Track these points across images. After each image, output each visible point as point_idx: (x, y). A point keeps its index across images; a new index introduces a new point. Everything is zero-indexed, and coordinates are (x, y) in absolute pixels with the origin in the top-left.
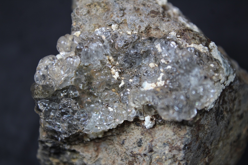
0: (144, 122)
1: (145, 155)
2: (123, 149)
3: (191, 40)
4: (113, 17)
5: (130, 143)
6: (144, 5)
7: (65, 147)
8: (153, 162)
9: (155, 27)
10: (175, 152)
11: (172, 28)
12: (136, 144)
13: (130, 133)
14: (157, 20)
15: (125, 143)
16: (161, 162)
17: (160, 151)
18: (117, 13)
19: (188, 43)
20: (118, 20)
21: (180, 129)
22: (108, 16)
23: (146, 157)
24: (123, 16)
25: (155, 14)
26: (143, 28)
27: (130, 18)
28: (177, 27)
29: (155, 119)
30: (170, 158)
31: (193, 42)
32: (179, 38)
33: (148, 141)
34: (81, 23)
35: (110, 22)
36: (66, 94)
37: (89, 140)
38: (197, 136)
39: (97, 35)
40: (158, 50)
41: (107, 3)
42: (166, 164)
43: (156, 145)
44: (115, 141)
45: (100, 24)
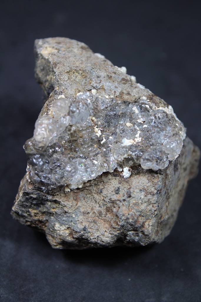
0: (123, 172)
1: (124, 200)
2: (100, 197)
3: (159, 104)
4: (92, 83)
5: (108, 192)
6: (115, 73)
7: (48, 197)
8: (130, 206)
9: (127, 93)
10: (149, 196)
11: (142, 93)
12: (114, 192)
13: (108, 183)
14: (127, 86)
15: (103, 192)
16: (138, 206)
17: (137, 196)
18: (95, 80)
19: (156, 106)
20: (97, 86)
21: (153, 177)
22: (86, 82)
23: (125, 202)
24: (100, 82)
25: (126, 81)
26: (118, 93)
27: (107, 84)
28: (146, 92)
29: (131, 170)
30: (146, 202)
31: (161, 106)
32: (149, 102)
33: (125, 189)
34: (64, 88)
35: (89, 87)
36: (53, 150)
37: (69, 190)
38: (165, 183)
39: (83, 98)
40: (135, 111)
41: (84, 71)
42: (142, 206)
43: (134, 191)
44: (92, 191)
45: (79, 89)
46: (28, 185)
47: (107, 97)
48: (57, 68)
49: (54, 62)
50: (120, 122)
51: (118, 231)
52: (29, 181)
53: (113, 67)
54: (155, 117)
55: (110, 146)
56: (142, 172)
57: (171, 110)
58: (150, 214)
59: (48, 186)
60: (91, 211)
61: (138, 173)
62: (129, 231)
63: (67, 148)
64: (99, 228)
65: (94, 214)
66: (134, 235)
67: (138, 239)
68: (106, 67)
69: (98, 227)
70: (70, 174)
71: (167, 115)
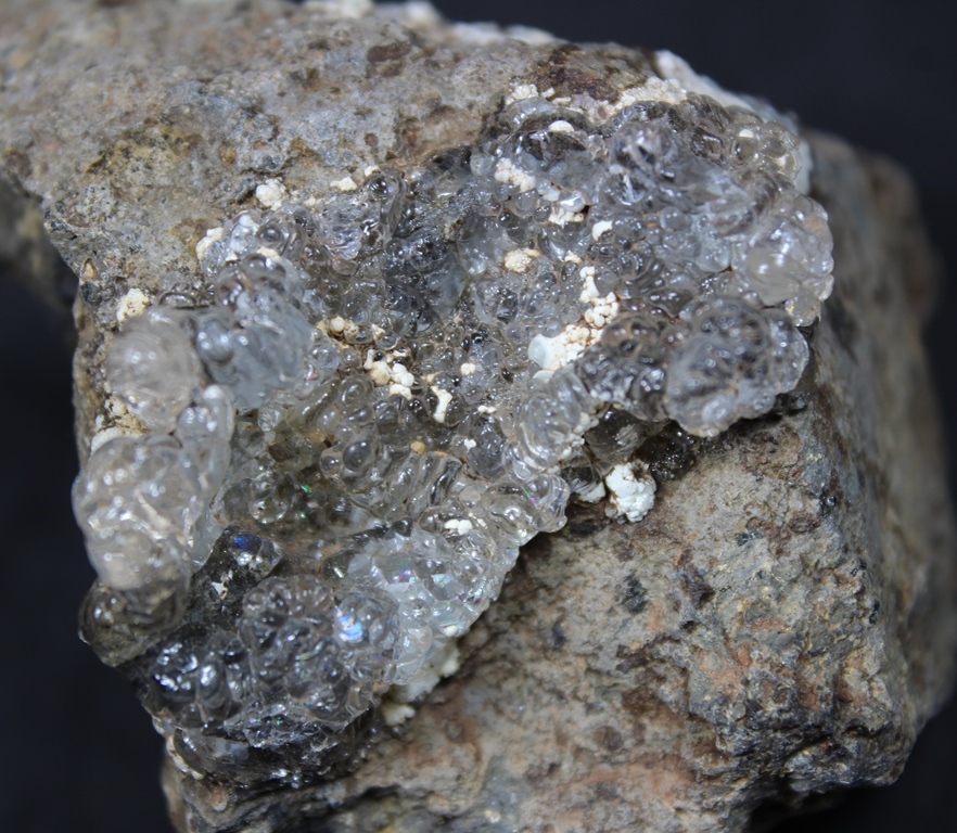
0: (612, 500)
1: (689, 626)
2: (568, 664)
3: (609, 82)
4: (240, 157)
5: (592, 622)
6: (322, 45)
7: (325, 799)
8: (732, 635)
9: (427, 111)
10: (798, 545)
11: (501, 73)
12: (619, 610)
13: (570, 583)
14: (414, 76)
15: (567, 635)
16: (769, 616)
17: (740, 574)
18: (245, 134)
19: (602, 99)
20: (268, 160)
21: (769, 446)
22: (208, 164)
23: (695, 633)
24: (276, 131)
25: (393, 58)
26: (386, 135)
27: (312, 124)
28: (515, 60)
29: (646, 467)
30: (794, 581)
31: (621, 86)
32: (559, 100)
33: (665, 570)
34: (117, 252)
35: (239, 184)
36: (230, 575)
37: (408, 712)
38: (837, 437)
39: (234, 258)
40: (516, 183)
41: (170, 120)
42: (789, 610)
43: (713, 562)
44: (516, 654)
45: (195, 217)
46: (203, 796)
47: (347, 183)
48: (36, 168)
49: (8, 148)
50: (472, 270)
51: (734, 781)
52: (196, 775)
53: (298, 18)
54: (623, 159)
55: (485, 413)
56: (701, 449)
57: (677, 69)
58: (845, 621)
59: (298, 757)
60: (561, 752)
61: (687, 462)
62: (786, 756)
63: (288, 526)
64: (642, 811)
65: (584, 756)
66: (822, 765)
67: (852, 768)
68: (267, 38)
69: (636, 809)
70: (370, 650)
71: (673, 113)
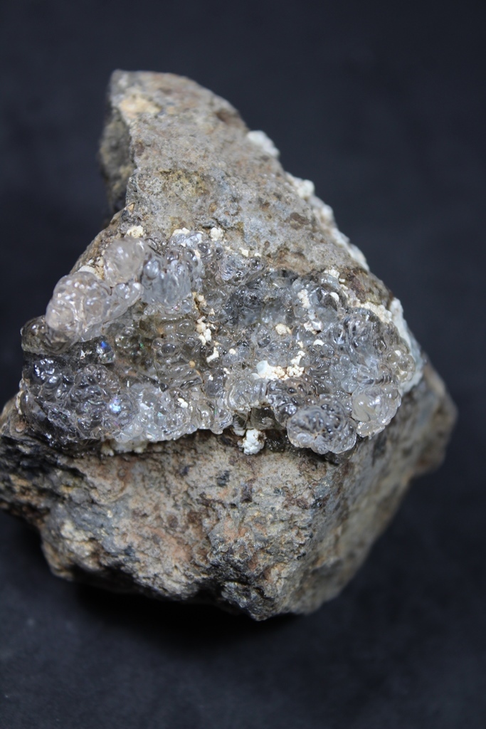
0: (244, 439)
1: (233, 506)
2: (181, 484)
4: (217, 212)
5: (201, 476)
6: (279, 197)
7: (57, 459)
8: (245, 521)
9: (295, 251)
10: (294, 510)
11: (332, 259)
12: (214, 480)
13: (205, 456)
14: (301, 235)
15: (189, 473)
16: (263, 526)
17: (266, 503)
18: (225, 206)
19: (359, 298)
20: (225, 222)
21: (314, 467)
22: (204, 205)
23: (233, 510)
24: (237, 214)
25: (299, 222)
26: (273, 247)
27: (252, 221)
28: (341, 259)
29: (265, 438)
30: (282, 521)
31: (369, 299)
32: (343, 286)
33: (242, 479)
34: (146, 209)
35: (208, 221)
36: (91, 353)
37: (112, 453)
38: (341, 485)
39: (184, 246)
40: (303, 302)
41: (205, 178)
42: (272, 530)
43: (260, 490)
44: (166, 465)
45: (184, 219)
46: (16, 421)
47: (245, 252)
48: (144, 155)
49: (140, 140)
50: (263, 319)
51: (203, 573)
52: (20, 412)
53: (280, 179)
54: (346, 326)
55: (225, 372)
56: (289, 448)
57: (397, 310)
58: (289, 550)
59: (60, 435)
60: (153, 512)
61: (280, 448)
62: (228, 580)
63: (124, 353)
64: (163, 556)
65: (159, 521)
66: (238, 593)
67: (247, 603)
68: (263, 178)
69: (161, 554)
70: (116, 419)
71: (379, 323)
